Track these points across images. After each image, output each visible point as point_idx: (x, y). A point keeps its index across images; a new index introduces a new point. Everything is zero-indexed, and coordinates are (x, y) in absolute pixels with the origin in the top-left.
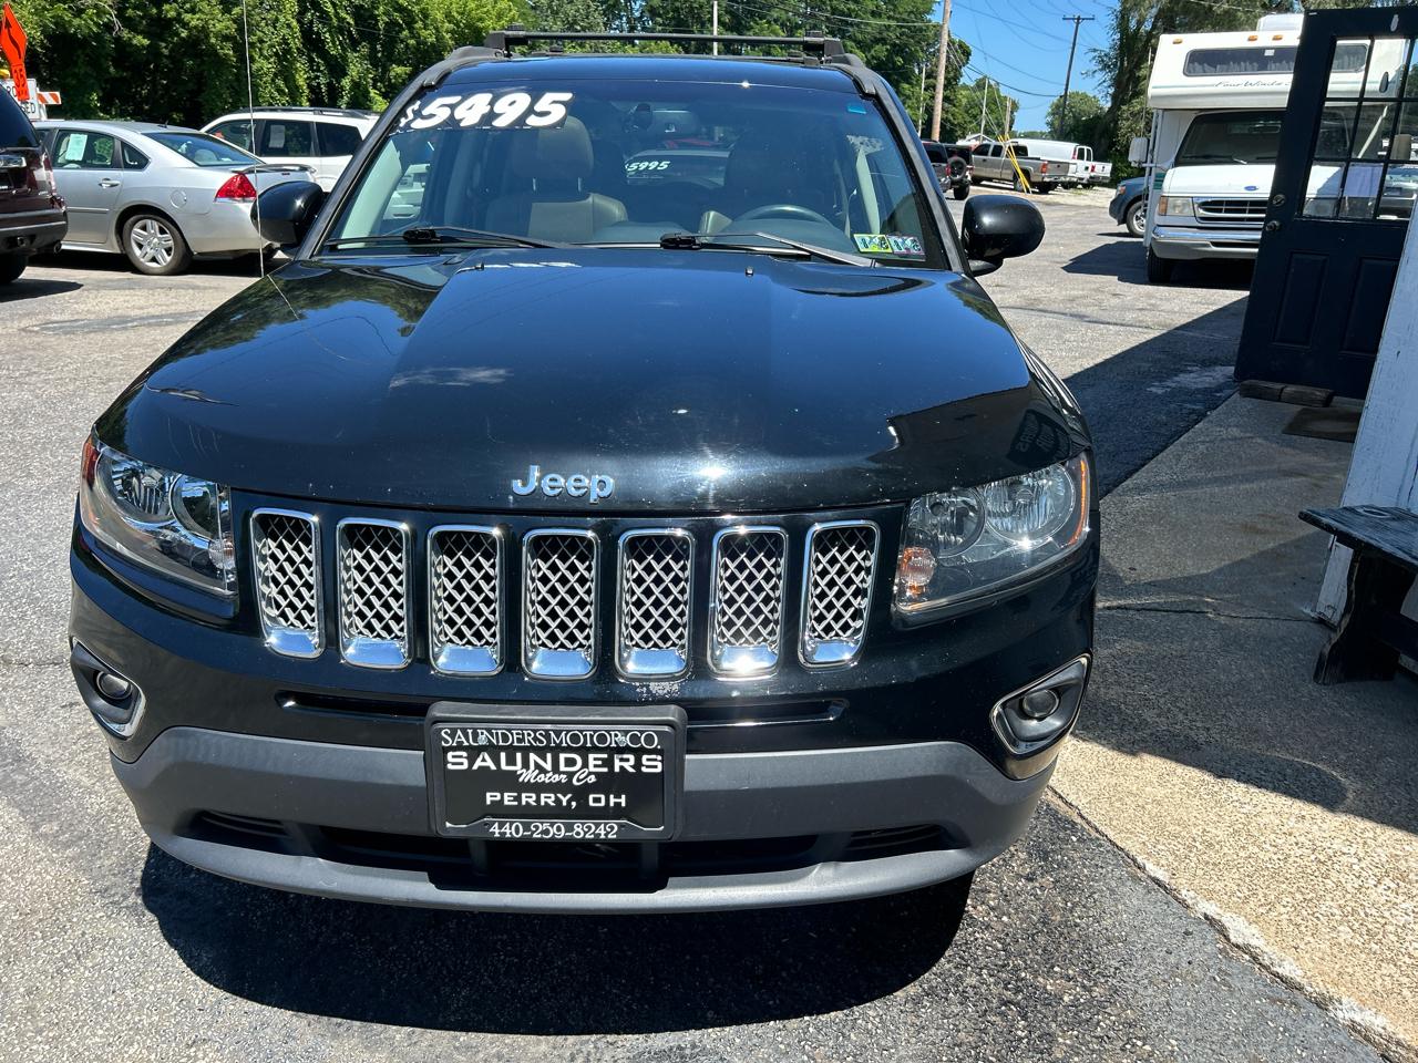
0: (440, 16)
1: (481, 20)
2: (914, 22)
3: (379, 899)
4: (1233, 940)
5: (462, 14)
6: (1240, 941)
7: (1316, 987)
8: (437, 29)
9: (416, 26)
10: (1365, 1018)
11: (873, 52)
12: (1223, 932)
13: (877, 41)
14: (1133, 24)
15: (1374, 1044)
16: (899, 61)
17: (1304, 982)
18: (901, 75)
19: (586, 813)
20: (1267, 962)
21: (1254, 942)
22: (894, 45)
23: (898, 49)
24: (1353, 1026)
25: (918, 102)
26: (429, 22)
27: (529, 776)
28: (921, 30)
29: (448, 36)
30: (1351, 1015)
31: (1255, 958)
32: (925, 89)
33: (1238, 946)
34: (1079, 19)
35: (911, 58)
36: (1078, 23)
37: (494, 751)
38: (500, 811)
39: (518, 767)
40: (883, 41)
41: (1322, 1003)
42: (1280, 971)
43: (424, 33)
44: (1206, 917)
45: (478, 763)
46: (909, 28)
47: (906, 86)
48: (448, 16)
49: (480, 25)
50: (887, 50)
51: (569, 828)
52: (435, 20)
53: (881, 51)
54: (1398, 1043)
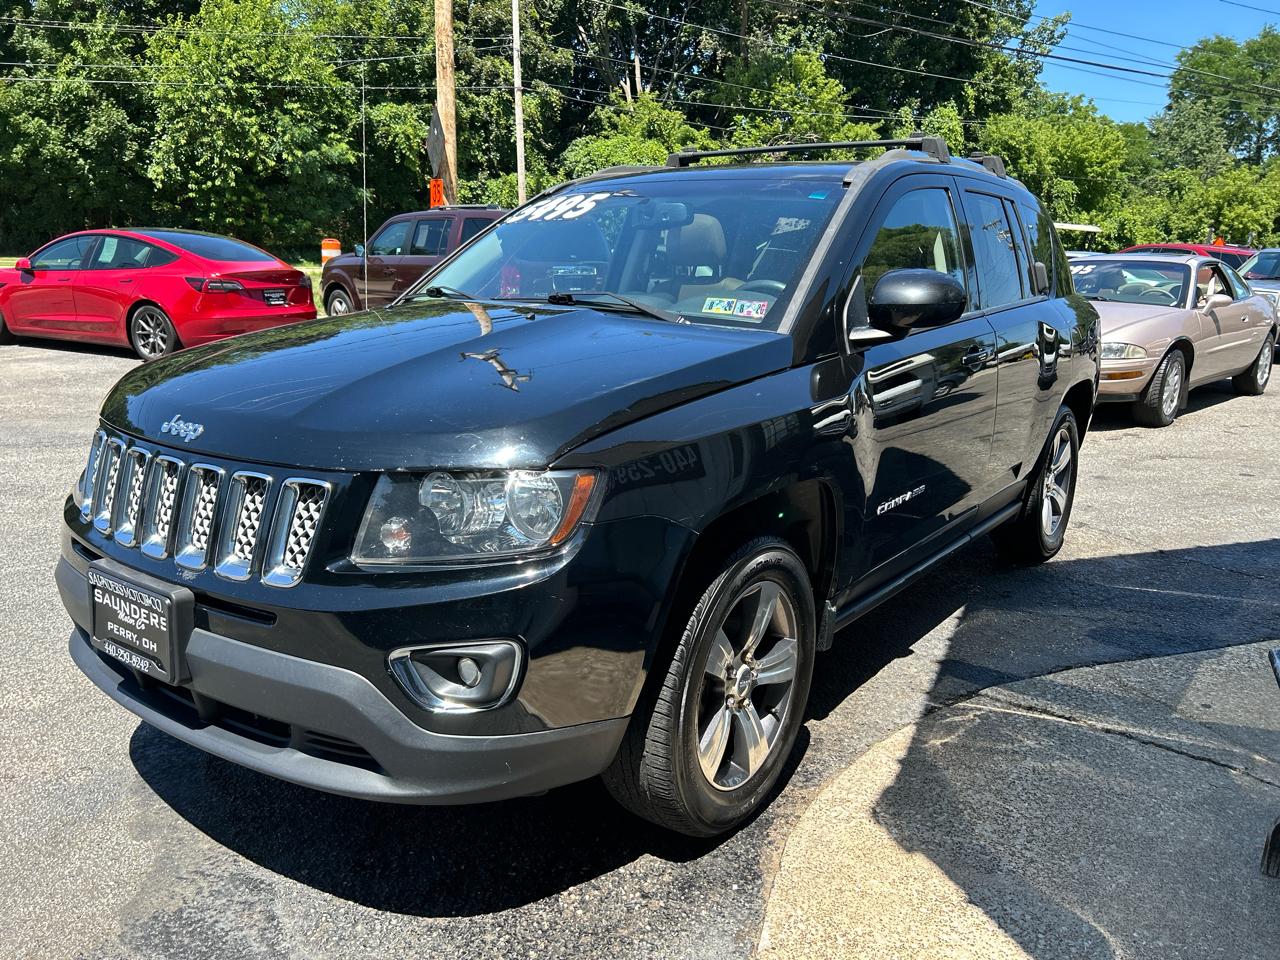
0: (1044, 151)
1: (1086, 151)
5: (1068, 147)
8: (1040, 163)
9: (1020, 161)
19: (142, 651)
26: (1033, 157)
27: (121, 615)
29: (1048, 167)
37: (109, 592)
39: (118, 609)
43: (1026, 167)
45: (105, 600)
48: (1053, 151)
49: (1084, 156)
52: (1039, 155)
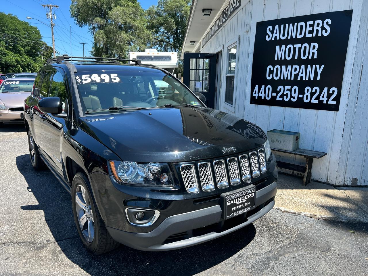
2: (36, 41)
3: (210, 239)
4: (282, 211)
6: (284, 210)
7: (297, 212)
10: (306, 213)
11: (26, 48)
12: (280, 210)
13: (26, 45)
14: (98, 46)
15: (309, 217)
16: (34, 51)
17: (296, 212)
18: (35, 55)
19: (245, 207)
20: (289, 211)
21: (286, 209)
22: (32, 47)
23: (33, 48)
24: (305, 215)
25: (42, 62)
27: (238, 203)
28: (39, 43)
30: (304, 214)
31: (287, 212)
32: (43, 59)
33: (284, 211)
34: (84, 43)
35: (37, 50)
36: (84, 45)
37: (233, 200)
38: (235, 211)
39: (236, 202)
40: (28, 45)
41: (299, 214)
42: (292, 212)
44: (277, 209)
45: (231, 203)
46: (36, 43)
47: (37, 58)
50: (30, 48)
51: (244, 210)
53: (29, 48)
54: (312, 215)
